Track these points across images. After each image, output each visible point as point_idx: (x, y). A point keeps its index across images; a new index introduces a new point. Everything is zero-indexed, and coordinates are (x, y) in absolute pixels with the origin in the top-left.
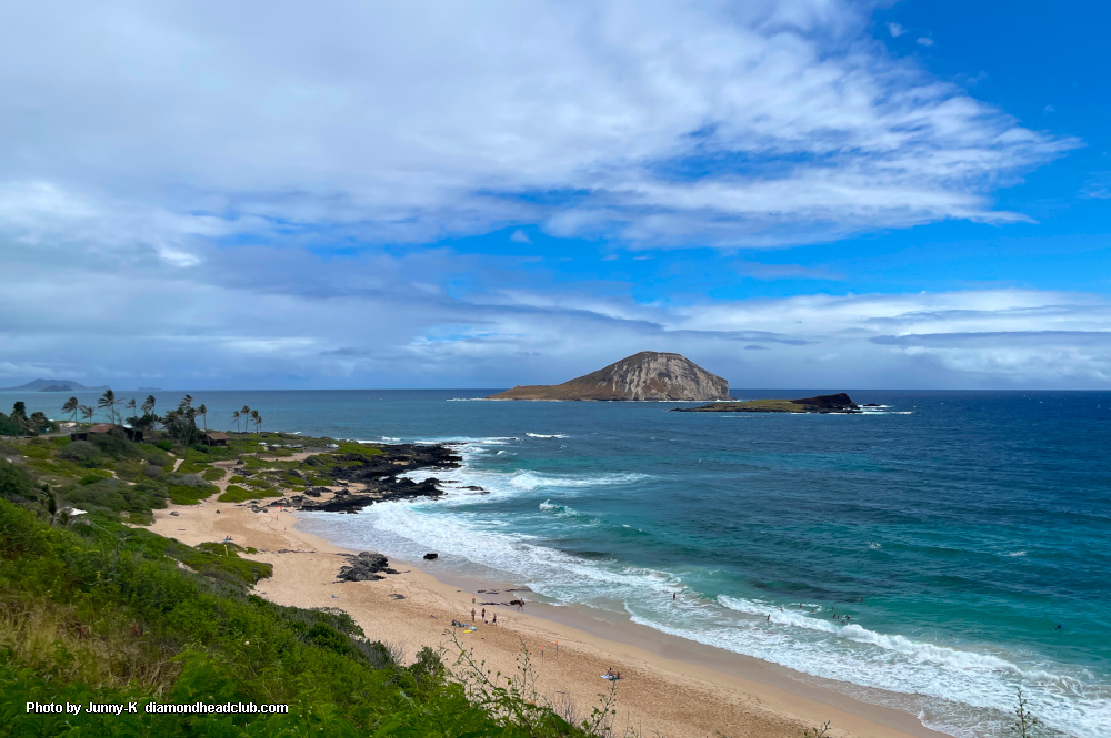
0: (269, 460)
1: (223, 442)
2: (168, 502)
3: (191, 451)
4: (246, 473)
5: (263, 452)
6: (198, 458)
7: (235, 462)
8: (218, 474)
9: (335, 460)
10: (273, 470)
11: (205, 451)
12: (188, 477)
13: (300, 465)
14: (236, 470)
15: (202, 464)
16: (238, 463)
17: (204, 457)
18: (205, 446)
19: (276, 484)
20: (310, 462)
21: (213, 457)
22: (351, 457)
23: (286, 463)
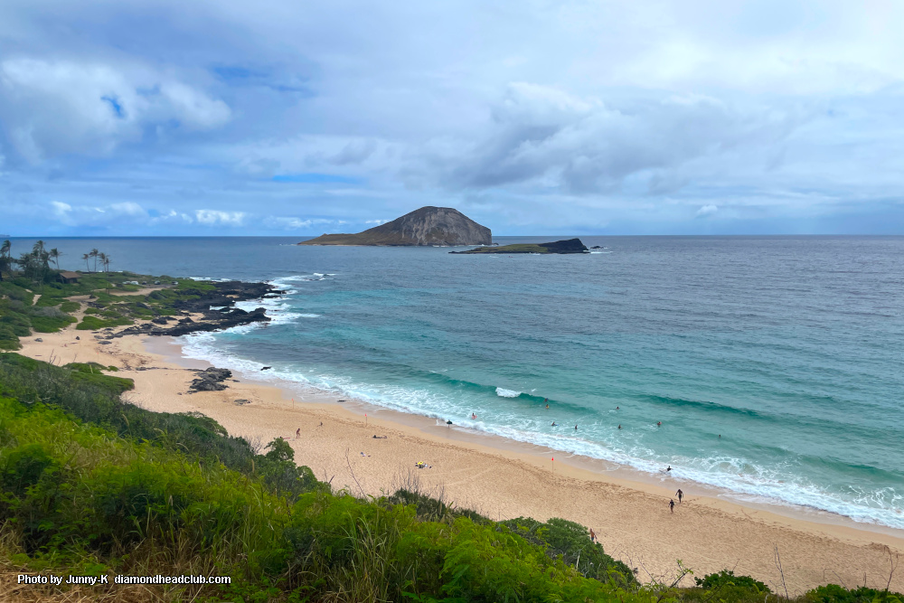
0: (119, 295)
1: (75, 280)
2: (31, 330)
3: (47, 287)
4: (99, 306)
5: (113, 288)
6: (54, 294)
7: (88, 296)
8: (75, 307)
9: (176, 294)
10: (122, 302)
11: (59, 288)
12: (46, 309)
13: (146, 298)
14: (90, 303)
15: (57, 299)
16: (91, 298)
17: (58, 292)
18: (59, 284)
19: (127, 315)
20: (154, 296)
21: (67, 293)
22: (190, 292)
23: (133, 297)
